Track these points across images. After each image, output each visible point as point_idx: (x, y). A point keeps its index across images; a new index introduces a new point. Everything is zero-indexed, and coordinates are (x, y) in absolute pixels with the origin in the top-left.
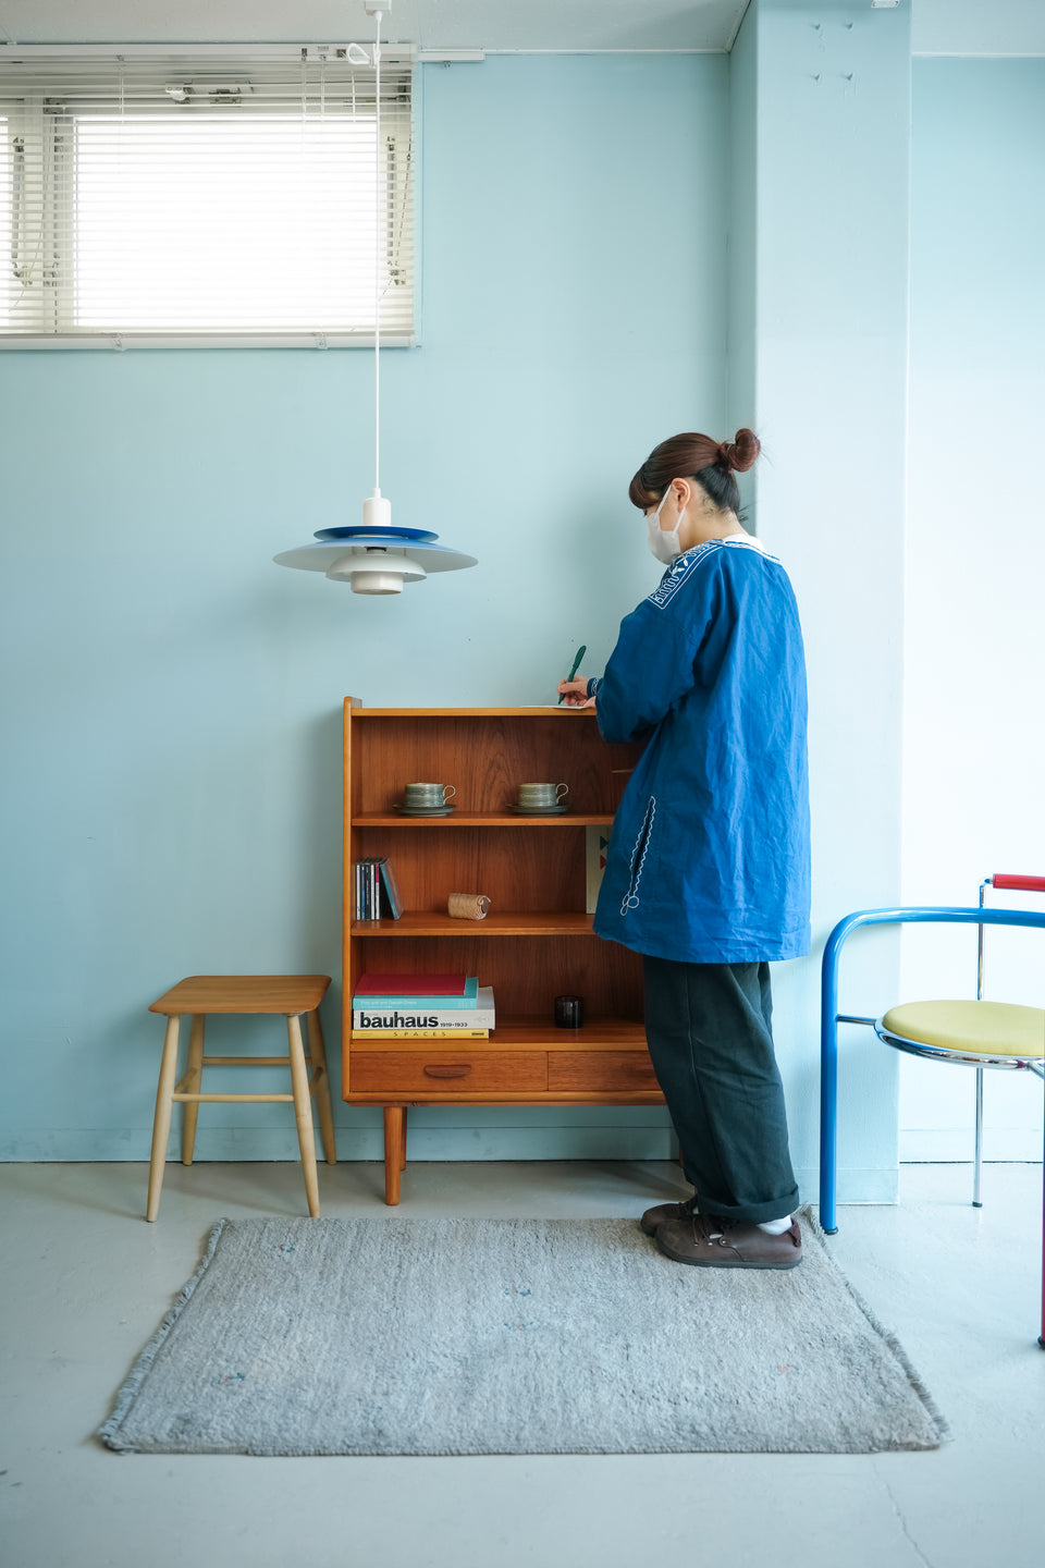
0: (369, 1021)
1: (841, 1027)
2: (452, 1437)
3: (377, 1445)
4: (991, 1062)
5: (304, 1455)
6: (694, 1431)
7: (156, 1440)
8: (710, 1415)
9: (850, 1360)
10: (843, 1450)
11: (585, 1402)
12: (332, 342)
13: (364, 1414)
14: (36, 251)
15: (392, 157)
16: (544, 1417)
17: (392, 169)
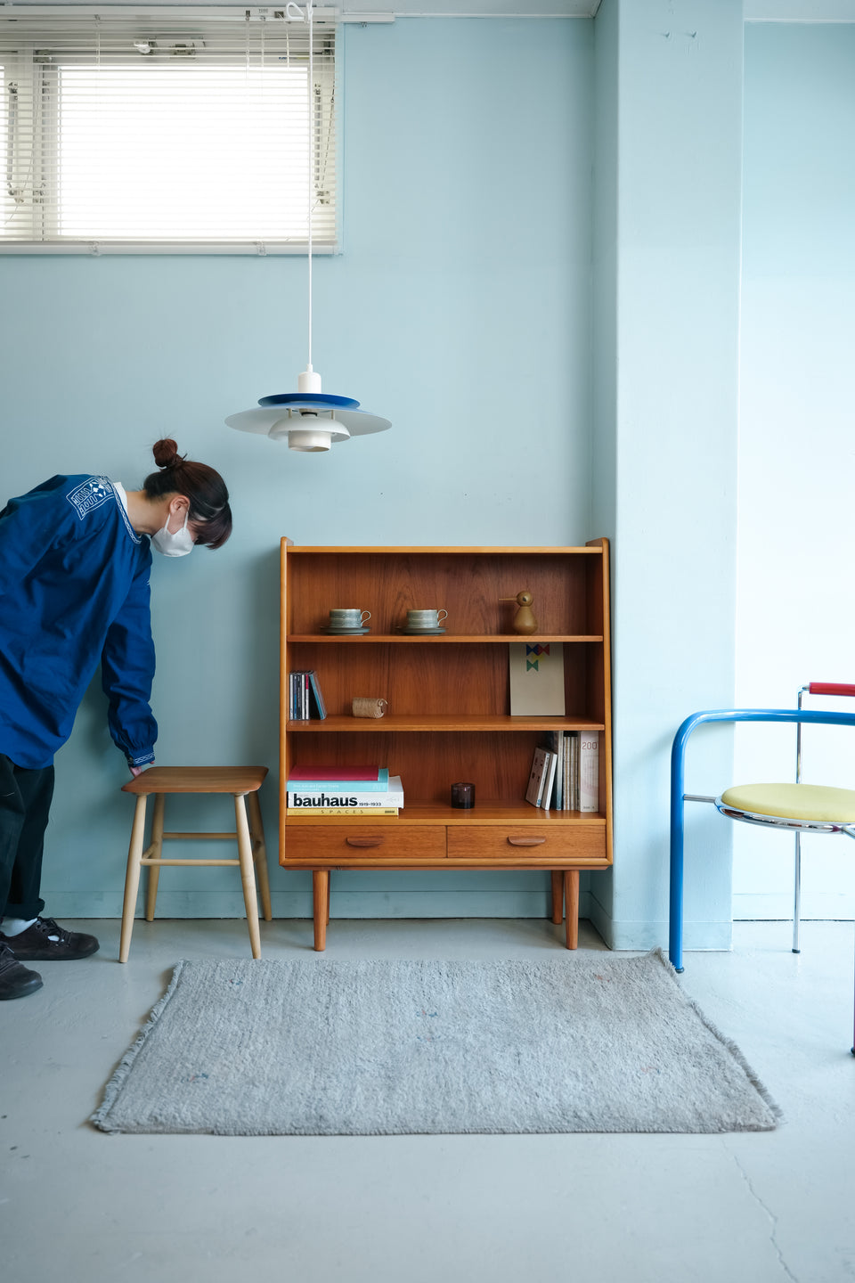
0: (301, 801)
1: (686, 804)
2: (380, 1121)
3: (319, 1127)
4: (810, 827)
5: (260, 1134)
6: (576, 1116)
7: (138, 1124)
8: (589, 1104)
9: (700, 1064)
10: (697, 1130)
11: (486, 1095)
12: (270, 249)
13: (308, 1104)
14: (28, 174)
15: (319, 100)
16: (454, 1105)
17: (319, 109)
